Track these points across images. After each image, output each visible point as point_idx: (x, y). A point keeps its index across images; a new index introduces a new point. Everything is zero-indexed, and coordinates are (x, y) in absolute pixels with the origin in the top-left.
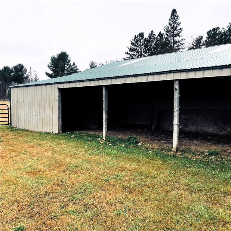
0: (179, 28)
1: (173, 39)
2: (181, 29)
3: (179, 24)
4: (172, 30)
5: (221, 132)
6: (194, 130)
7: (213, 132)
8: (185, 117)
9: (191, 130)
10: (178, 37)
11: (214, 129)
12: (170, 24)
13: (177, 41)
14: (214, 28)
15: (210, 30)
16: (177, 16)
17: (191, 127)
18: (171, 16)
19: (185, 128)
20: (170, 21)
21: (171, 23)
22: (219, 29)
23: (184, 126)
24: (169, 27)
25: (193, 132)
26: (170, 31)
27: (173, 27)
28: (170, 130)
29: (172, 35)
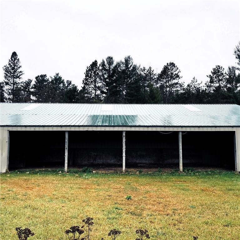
0: (19, 70)
1: (13, 80)
2: (21, 72)
3: (19, 67)
4: (12, 71)
5: (118, 163)
6: (101, 163)
7: (113, 163)
8: (94, 153)
9: (98, 163)
10: (18, 79)
11: (114, 161)
12: (10, 64)
13: (18, 82)
14: (42, 75)
15: (38, 76)
16: (17, 59)
17: (99, 160)
18: (11, 58)
19: (95, 162)
20: (10, 62)
21: (12, 64)
22: (46, 76)
23: (94, 160)
24: (9, 67)
25: (101, 164)
26: (10, 72)
27: (13, 69)
28: (82, 164)
29: (12, 76)
